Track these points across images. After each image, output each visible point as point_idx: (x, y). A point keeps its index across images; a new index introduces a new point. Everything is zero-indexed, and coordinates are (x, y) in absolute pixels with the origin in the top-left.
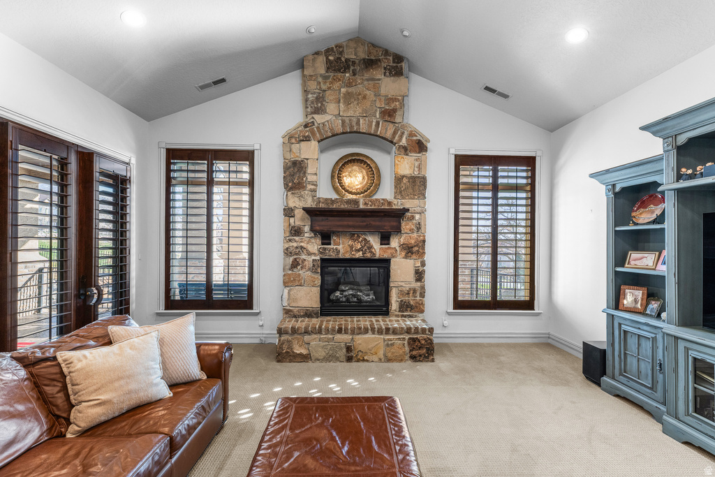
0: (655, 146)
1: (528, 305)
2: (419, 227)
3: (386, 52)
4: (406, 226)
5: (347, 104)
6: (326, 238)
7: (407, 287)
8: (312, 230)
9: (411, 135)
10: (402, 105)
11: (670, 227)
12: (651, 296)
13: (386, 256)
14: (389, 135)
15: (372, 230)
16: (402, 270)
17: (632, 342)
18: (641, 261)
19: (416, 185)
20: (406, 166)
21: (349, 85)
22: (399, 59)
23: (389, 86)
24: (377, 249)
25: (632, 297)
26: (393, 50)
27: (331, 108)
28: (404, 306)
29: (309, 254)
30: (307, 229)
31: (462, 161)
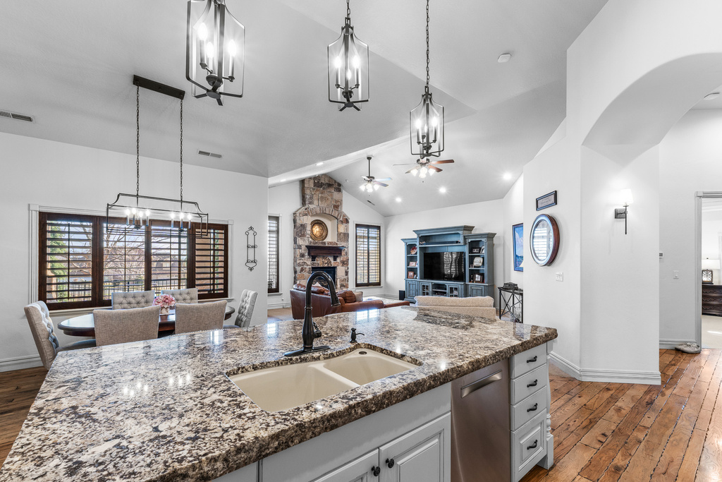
0: (415, 236)
1: (379, 284)
2: (347, 254)
3: (335, 182)
4: (343, 253)
5: (322, 201)
6: (313, 258)
7: (343, 278)
8: (309, 254)
9: (344, 216)
10: (341, 204)
11: (418, 255)
12: (414, 274)
13: (335, 266)
14: (336, 216)
15: (330, 254)
16: (340, 272)
17: (411, 286)
18: (413, 264)
19: (346, 236)
20: (342, 229)
21: (322, 193)
22: (339, 185)
23: (336, 195)
24: (333, 263)
25: (411, 274)
26: (338, 181)
27: (316, 202)
28: (342, 286)
29: (307, 265)
30: (306, 254)
31: (357, 226)
